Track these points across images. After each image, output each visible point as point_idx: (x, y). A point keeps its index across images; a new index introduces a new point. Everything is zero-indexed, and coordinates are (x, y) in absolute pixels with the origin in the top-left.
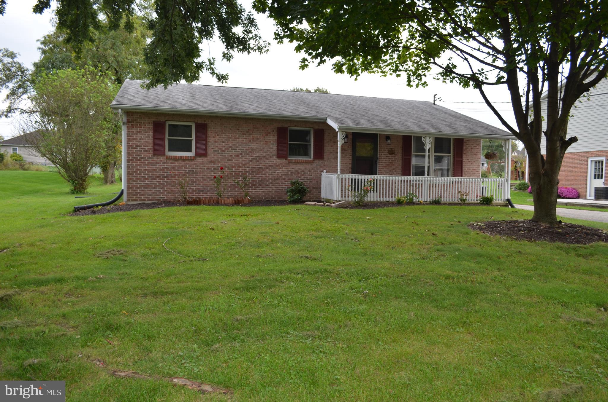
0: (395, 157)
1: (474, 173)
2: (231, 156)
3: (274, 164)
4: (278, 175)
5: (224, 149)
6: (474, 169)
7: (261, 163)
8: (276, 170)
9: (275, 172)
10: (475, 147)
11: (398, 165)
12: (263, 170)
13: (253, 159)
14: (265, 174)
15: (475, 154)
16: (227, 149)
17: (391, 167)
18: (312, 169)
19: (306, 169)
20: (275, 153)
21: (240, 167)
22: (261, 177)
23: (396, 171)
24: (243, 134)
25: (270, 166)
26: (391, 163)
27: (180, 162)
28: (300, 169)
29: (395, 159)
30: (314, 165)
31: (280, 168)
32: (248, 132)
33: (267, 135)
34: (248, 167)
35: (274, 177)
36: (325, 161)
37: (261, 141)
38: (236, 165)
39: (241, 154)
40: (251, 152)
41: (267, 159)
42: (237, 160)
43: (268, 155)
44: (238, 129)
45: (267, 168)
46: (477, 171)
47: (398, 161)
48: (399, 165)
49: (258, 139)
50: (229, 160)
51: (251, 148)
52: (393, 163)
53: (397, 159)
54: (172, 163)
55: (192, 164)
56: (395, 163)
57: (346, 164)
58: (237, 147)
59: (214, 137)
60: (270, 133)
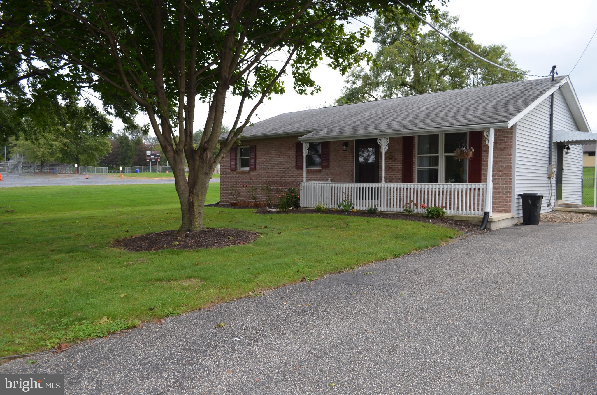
0: (395, 161)
1: (501, 176)
2: (268, 169)
3: (295, 174)
4: (297, 183)
5: (264, 163)
6: (500, 171)
7: (286, 174)
8: (296, 179)
9: (295, 181)
10: (501, 140)
11: (398, 170)
12: (287, 179)
13: (281, 170)
14: (289, 183)
15: (501, 150)
16: (267, 164)
17: (391, 172)
18: (321, 177)
19: (316, 177)
20: (294, 164)
21: (274, 177)
22: (286, 185)
23: (396, 177)
24: (275, 151)
25: (292, 176)
26: (391, 168)
27: (243, 175)
28: (312, 177)
29: (395, 163)
30: (322, 173)
31: (298, 177)
32: (278, 149)
33: (290, 150)
34: (278, 178)
35: (295, 185)
36: (331, 169)
37: (286, 155)
38: (271, 176)
39: (274, 167)
40: (280, 165)
41: (290, 170)
42: (272, 172)
43: (290, 166)
44: (272, 147)
45: (290, 178)
46: (505, 174)
47: (398, 166)
48: (400, 170)
49: (284, 154)
50: (268, 172)
51: (280, 161)
52: (393, 168)
53: (397, 163)
54: (239, 176)
55: (248, 177)
56: (395, 168)
57: (348, 171)
58: (272, 162)
59: (259, 155)
60: (291, 148)
